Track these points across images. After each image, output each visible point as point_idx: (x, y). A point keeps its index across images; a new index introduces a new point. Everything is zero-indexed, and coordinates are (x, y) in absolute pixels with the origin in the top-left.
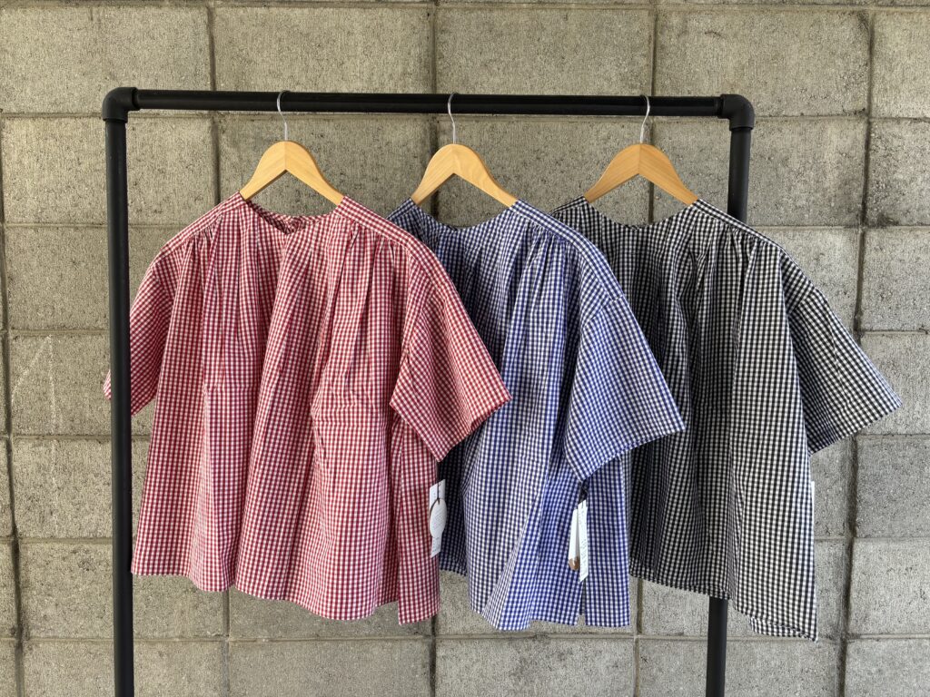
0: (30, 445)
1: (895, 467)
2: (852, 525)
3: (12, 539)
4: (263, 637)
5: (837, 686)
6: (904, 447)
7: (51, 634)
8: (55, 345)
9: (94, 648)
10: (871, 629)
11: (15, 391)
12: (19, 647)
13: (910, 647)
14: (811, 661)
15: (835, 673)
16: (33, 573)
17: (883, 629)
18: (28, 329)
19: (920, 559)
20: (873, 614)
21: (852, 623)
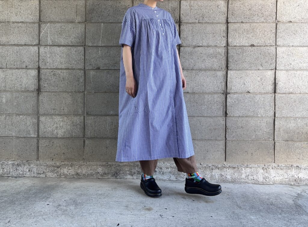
0: (43, 47)
1: (237, 53)
2: (227, 67)
3: (38, 69)
4: (93, 92)
5: (225, 105)
6: (239, 49)
7: (45, 91)
8: (50, 25)
9: (55, 94)
10: (232, 92)
11: (41, 35)
12: (38, 93)
13: (242, 96)
14: (219, 99)
15: (224, 102)
16: (42, 77)
17: (235, 92)
18: (44, 22)
19: (243, 75)
20: (233, 88)
21: (228, 90)
